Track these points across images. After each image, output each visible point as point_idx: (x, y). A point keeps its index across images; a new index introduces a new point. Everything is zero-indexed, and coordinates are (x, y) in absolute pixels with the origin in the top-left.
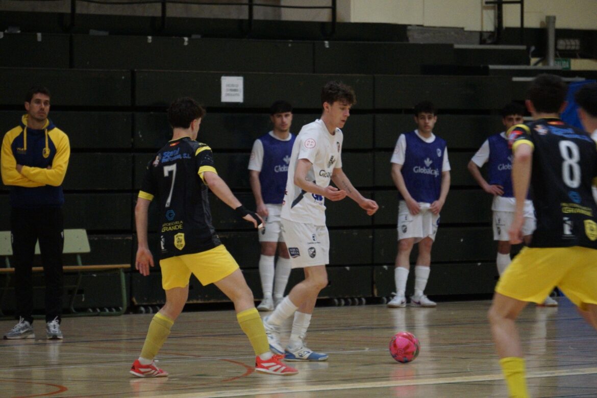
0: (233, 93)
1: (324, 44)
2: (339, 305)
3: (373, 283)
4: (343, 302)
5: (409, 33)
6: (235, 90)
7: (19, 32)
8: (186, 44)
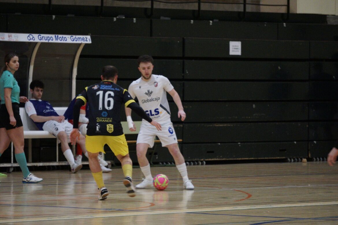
0: (236, 50)
1: (283, 25)
2: (291, 162)
3: (308, 150)
4: (293, 160)
5: (328, 19)
6: (237, 49)
7: (124, 18)
8: (211, 24)
